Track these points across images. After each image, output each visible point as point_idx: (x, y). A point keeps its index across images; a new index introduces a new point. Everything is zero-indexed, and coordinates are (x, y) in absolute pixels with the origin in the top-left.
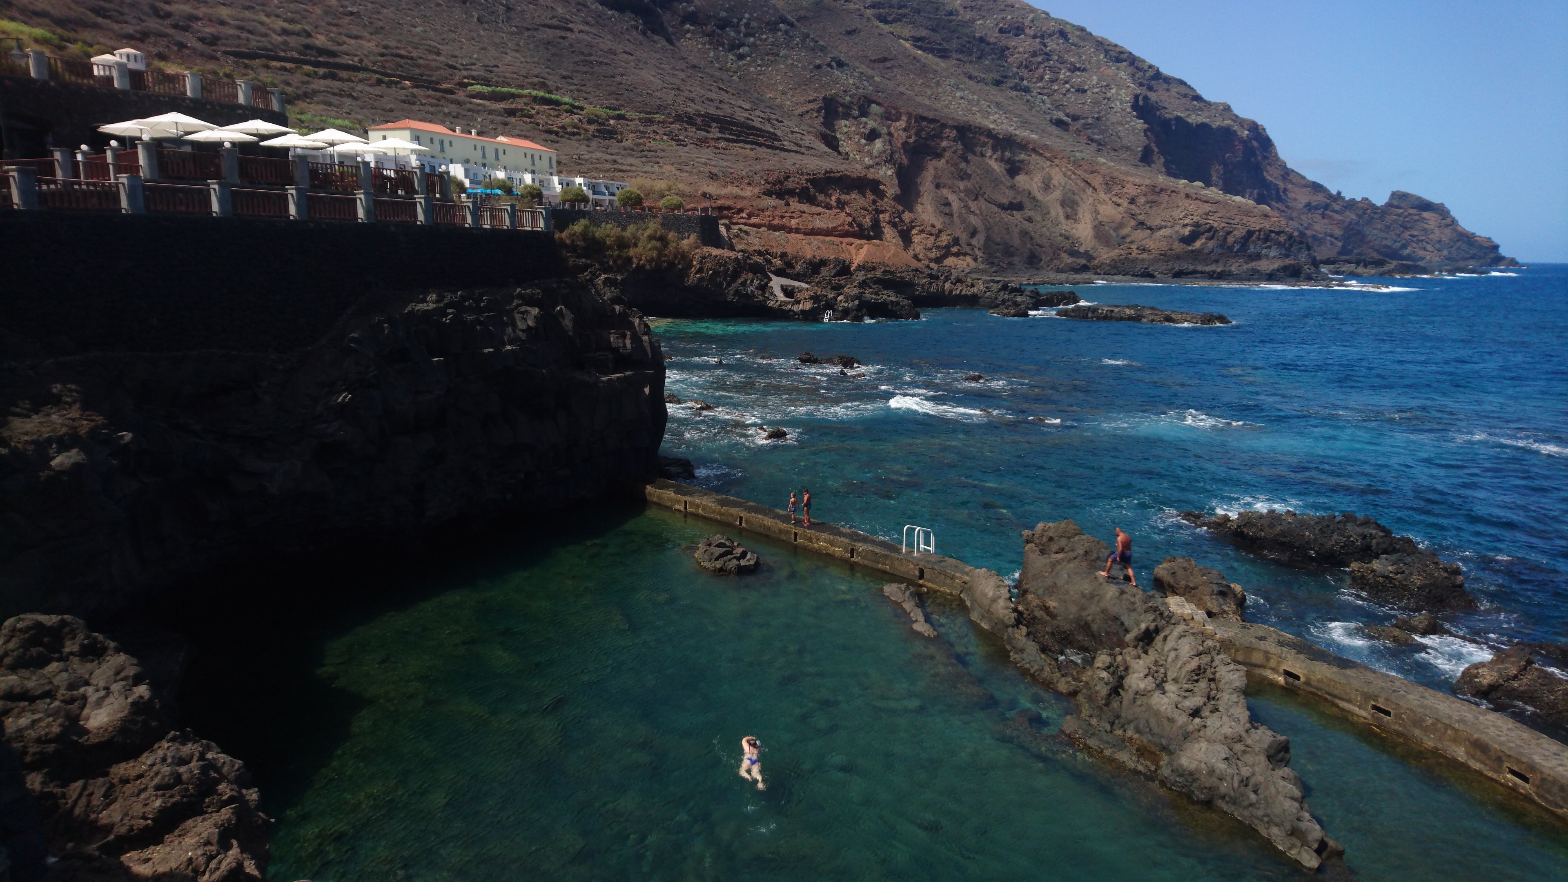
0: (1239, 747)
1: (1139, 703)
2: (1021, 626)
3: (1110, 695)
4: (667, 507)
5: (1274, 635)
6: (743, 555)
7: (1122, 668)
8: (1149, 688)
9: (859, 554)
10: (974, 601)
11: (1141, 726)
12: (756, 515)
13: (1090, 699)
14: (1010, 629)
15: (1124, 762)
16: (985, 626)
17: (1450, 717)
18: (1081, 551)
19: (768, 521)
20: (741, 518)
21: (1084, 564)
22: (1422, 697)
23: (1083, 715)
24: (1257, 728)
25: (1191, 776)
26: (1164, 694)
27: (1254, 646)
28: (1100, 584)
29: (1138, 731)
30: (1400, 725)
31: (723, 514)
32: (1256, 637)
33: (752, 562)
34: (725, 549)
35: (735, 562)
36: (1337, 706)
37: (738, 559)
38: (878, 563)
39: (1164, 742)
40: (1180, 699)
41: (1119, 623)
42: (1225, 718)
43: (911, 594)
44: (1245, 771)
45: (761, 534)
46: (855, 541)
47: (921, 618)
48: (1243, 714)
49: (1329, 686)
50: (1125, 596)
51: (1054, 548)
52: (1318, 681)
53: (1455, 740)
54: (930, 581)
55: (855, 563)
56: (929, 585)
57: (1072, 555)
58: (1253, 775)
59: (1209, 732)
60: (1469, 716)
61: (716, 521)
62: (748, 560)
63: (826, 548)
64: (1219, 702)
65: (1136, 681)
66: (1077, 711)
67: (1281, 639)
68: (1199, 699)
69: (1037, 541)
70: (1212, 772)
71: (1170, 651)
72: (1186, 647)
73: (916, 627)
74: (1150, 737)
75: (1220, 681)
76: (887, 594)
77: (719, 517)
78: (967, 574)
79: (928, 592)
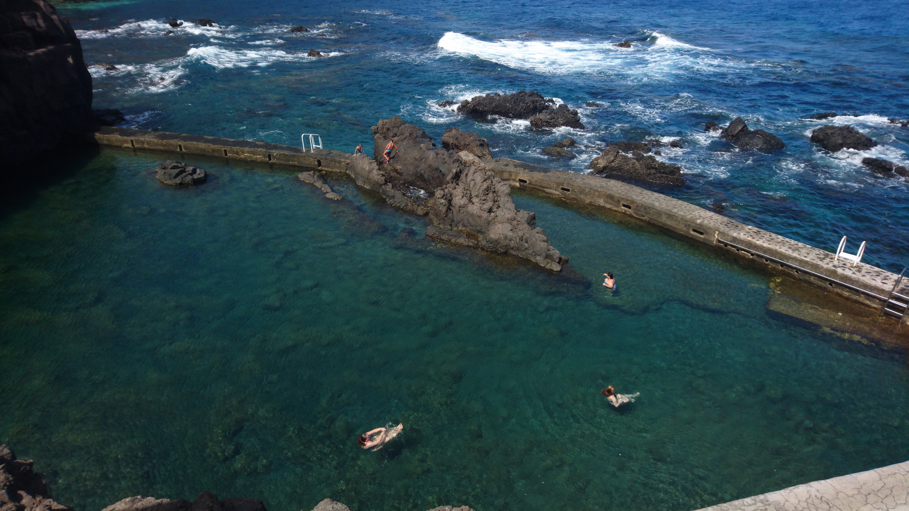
0: (515, 223)
1: (462, 212)
2: (388, 184)
3: (447, 211)
4: (117, 147)
5: (511, 163)
6: (194, 171)
7: (449, 195)
8: (466, 203)
9: (275, 157)
10: (356, 174)
11: (465, 223)
12: (191, 143)
13: (437, 215)
14: (383, 186)
15: (462, 243)
16: (367, 187)
17: (596, 186)
18: (407, 134)
19: (202, 145)
20: (180, 146)
21: (411, 141)
22: (583, 179)
23: (435, 224)
24: (519, 211)
25: (497, 242)
26: (473, 204)
27: (504, 170)
28: (424, 151)
29: (464, 226)
30: (574, 195)
31: (165, 145)
32: (504, 165)
33: (202, 175)
34: (179, 170)
35: (190, 177)
36: (544, 192)
37: (191, 174)
38: (289, 161)
39: (479, 228)
40: (481, 205)
41: (439, 171)
42: (504, 210)
43: (318, 177)
44: (520, 234)
45: (198, 155)
46: (269, 149)
47: (329, 190)
48: (512, 206)
49: (541, 183)
50: (439, 156)
51: (391, 134)
52: (536, 181)
53: (599, 197)
54: (325, 167)
55: (273, 163)
56: (326, 169)
57: (403, 137)
58: (524, 234)
59: (499, 218)
60: (604, 184)
61: (161, 151)
62: (199, 174)
63: (250, 157)
64: (499, 202)
65: (458, 200)
66: (431, 222)
67: (515, 164)
68: (490, 203)
69: (381, 132)
70: (506, 237)
71: (470, 181)
72: (479, 178)
73: (328, 196)
74: (471, 228)
75: (498, 192)
76: (302, 180)
77: (162, 148)
78: (347, 158)
79: (326, 174)
